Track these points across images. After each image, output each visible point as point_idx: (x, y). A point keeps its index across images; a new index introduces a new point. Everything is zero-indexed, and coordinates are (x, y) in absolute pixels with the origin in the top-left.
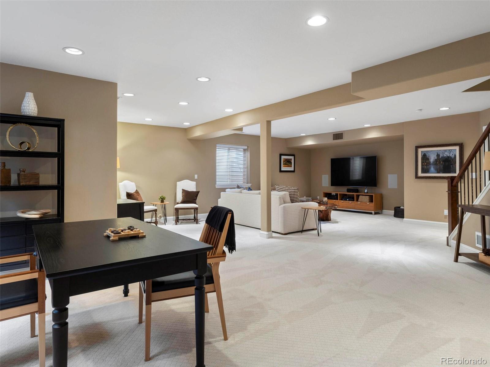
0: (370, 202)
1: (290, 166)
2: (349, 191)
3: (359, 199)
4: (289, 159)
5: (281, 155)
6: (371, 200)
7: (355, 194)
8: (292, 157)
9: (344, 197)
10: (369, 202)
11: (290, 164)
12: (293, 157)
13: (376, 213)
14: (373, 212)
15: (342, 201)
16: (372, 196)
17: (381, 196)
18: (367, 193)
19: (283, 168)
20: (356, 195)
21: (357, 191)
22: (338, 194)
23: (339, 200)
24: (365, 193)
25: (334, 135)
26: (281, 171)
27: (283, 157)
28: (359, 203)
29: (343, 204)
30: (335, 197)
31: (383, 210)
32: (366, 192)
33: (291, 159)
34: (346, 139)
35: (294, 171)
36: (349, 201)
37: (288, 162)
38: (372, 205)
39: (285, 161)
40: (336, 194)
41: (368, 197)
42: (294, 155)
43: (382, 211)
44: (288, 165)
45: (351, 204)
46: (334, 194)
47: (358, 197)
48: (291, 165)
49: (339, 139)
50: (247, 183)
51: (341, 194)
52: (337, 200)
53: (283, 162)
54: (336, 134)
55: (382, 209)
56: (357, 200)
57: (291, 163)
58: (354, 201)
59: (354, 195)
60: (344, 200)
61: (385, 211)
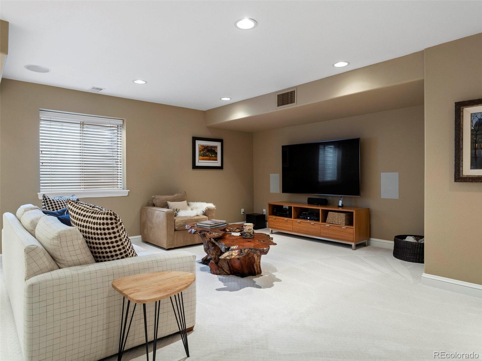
0: (348, 225)
1: (214, 158)
2: (311, 201)
3: (327, 219)
4: (212, 147)
5: (194, 139)
6: (350, 222)
7: (321, 208)
8: (218, 144)
9: (302, 214)
10: (346, 225)
11: (213, 156)
12: (220, 143)
13: (358, 246)
14: (353, 244)
15: (299, 220)
16: (352, 213)
17: (369, 213)
18: (342, 206)
19: (200, 161)
20: (322, 210)
21: (325, 202)
22: (291, 207)
23: (294, 218)
24: (339, 207)
25: (278, 96)
26: (195, 167)
27: (198, 143)
28: (328, 225)
29: (299, 225)
30: (288, 212)
31: (372, 239)
32: (340, 205)
33: (216, 147)
34: (301, 102)
35: (221, 168)
36: (311, 222)
37: (209, 152)
38: (352, 230)
39: (203, 150)
40: (289, 207)
41: (343, 215)
42: (221, 141)
43: (369, 240)
44: (210, 156)
45: (313, 226)
46: (286, 206)
47: (326, 213)
48: (216, 157)
49: (288, 104)
50: (123, 189)
51: (297, 207)
52: (291, 217)
53: (200, 151)
54: (283, 95)
55: (370, 237)
56: (324, 220)
57: (216, 153)
58: (318, 220)
59: (319, 209)
60: (302, 218)
61: (375, 241)
